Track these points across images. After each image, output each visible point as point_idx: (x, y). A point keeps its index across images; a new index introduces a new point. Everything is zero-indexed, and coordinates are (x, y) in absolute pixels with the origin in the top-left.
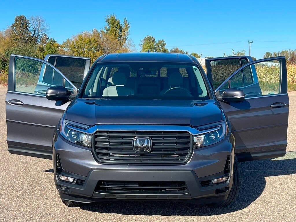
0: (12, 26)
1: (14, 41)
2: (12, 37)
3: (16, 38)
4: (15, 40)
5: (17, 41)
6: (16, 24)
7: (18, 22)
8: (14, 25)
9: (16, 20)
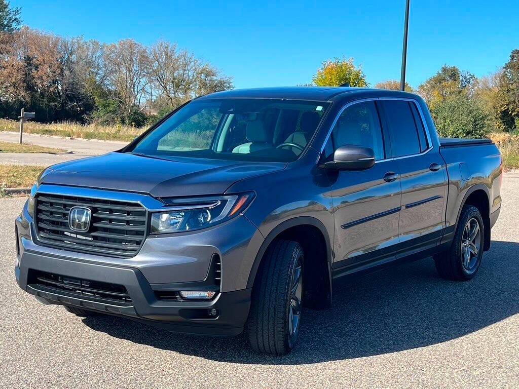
0: (504, 68)
1: (505, 92)
2: (502, 86)
3: (510, 88)
4: (508, 91)
5: (510, 94)
6: (512, 64)
7: (515, 61)
8: (507, 66)
9: (513, 57)
